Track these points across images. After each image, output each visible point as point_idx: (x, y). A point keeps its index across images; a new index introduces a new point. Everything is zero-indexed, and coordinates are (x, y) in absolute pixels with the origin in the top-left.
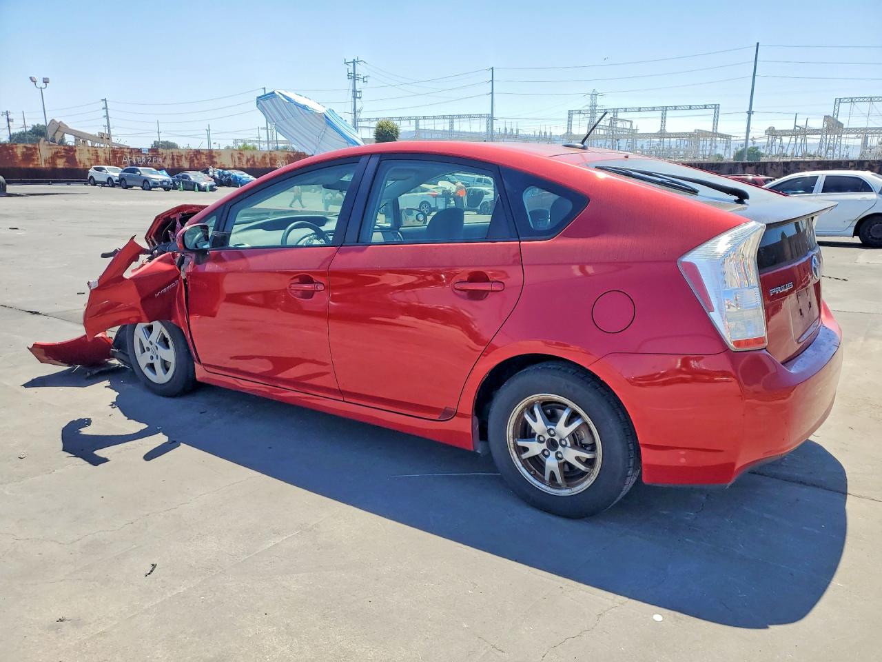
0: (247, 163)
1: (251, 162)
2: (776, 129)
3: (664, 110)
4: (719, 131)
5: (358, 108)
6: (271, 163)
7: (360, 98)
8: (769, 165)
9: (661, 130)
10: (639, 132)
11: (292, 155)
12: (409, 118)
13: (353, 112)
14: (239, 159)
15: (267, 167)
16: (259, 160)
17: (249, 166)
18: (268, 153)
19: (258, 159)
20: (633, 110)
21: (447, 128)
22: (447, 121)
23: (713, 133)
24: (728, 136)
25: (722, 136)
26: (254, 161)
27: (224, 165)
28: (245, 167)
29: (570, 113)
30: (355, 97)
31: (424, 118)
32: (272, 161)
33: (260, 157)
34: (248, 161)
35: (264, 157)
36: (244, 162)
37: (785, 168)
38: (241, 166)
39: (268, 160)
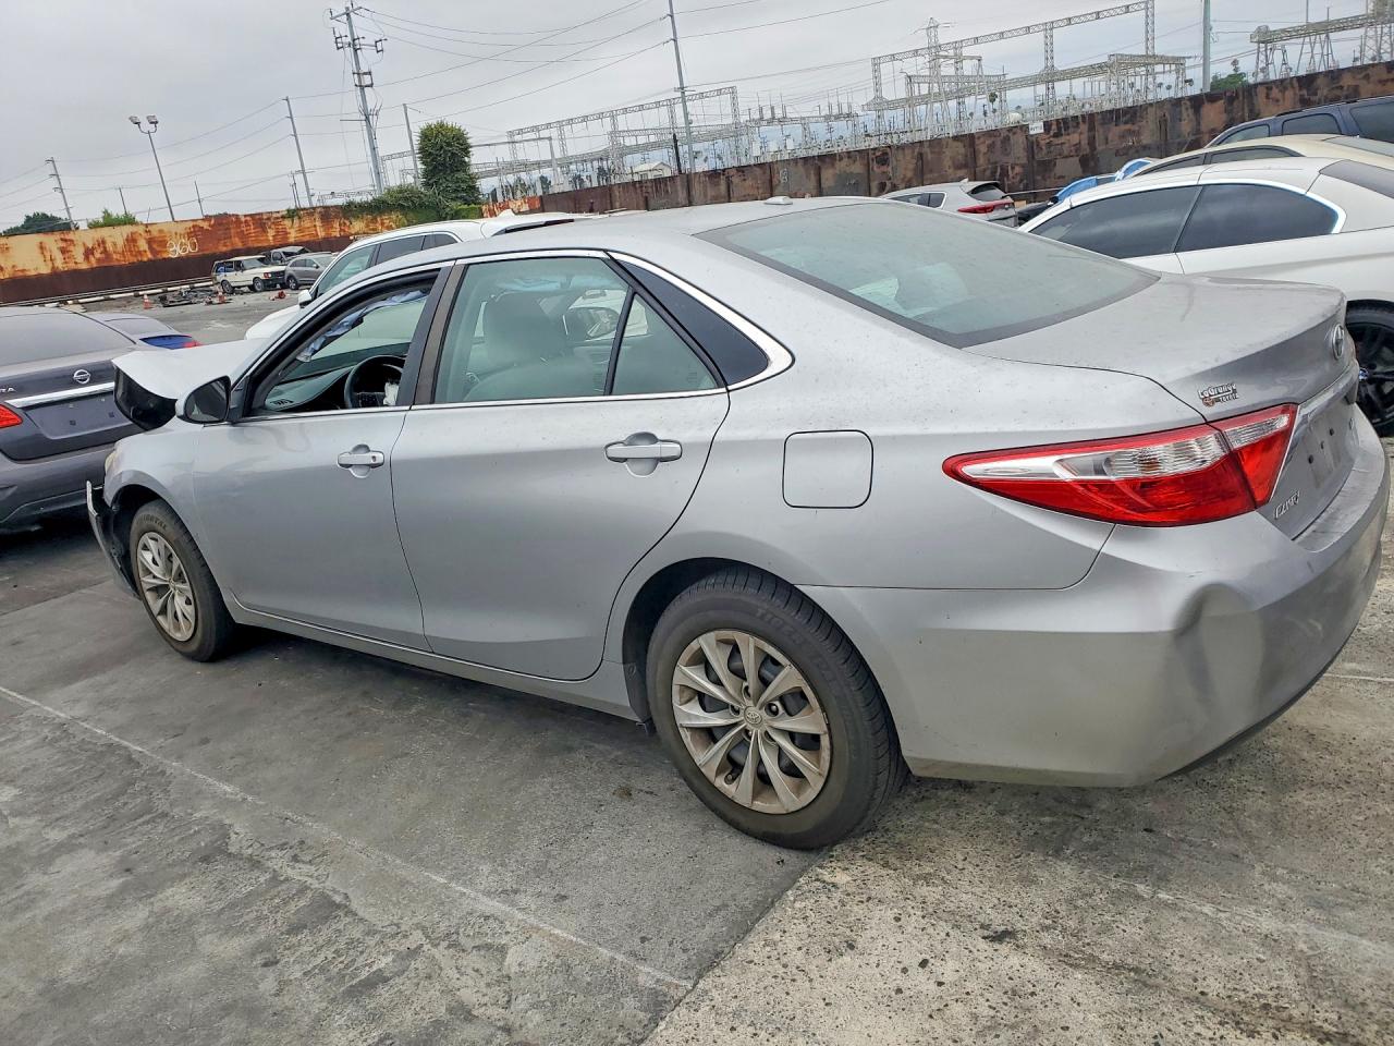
0: (87, 257)
1: (98, 255)
2: (1272, 28)
3: (1049, 27)
4: (1157, 52)
5: (370, 106)
6: (150, 248)
7: (371, 85)
8: (1262, 91)
9: (1047, 67)
10: (1008, 77)
11: (205, 225)
12: (600, 116)
13: (364, 118)
14: (63, 251)
15: (145, 259)
16: (119, 249)
17: (95, 266)
18: (141, 229)
19: (115, 244)
20: (988, 38)
21: (666, 123)
22: (664, 110)
23: (1147, 56)
24: (1178, 58)
25: (1164, 60)
26: (105, 251)
27: (23, 271)
28: (84, 266)
29: (876, 63)
30: (362, 87)
31: (625, 111)
32: (155, 246)
33: (120, 242)
34: (88, 253)
35: (131, 240)
36: (80, 257)
37: (1305, 92)
38: (72, 266)
39: (143, 245)
